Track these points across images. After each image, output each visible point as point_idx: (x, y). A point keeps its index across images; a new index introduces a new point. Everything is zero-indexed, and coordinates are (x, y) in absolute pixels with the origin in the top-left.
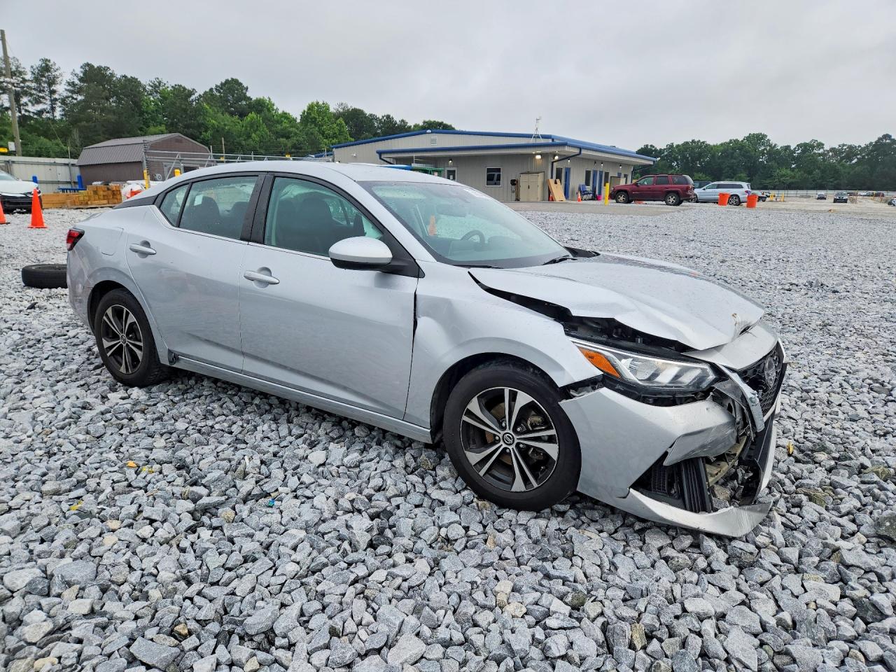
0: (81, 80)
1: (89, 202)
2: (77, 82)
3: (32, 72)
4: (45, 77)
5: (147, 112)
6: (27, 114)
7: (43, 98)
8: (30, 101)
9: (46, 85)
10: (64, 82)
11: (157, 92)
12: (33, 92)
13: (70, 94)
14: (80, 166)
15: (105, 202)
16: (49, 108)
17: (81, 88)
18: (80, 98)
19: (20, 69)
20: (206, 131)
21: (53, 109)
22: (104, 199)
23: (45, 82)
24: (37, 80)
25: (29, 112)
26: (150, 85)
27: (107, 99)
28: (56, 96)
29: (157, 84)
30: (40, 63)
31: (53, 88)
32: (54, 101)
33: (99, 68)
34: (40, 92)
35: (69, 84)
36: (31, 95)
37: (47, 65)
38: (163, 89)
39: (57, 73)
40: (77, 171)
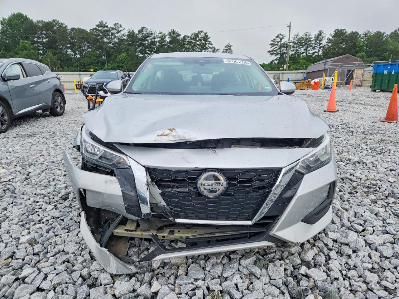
0: (333, 37)
1: (300, 88)
2: (331, 38)
3: (314, 37)
4: (319, 38)
5: (358, 47)
6: (309, 54)
7: (316, 47)
8: (311, 49)
9: (318, 41)
10: (326, 39)
11: (366, 37)
12: (314, 45)
13: (327, 44)
14: (307, 73)
15: (306, 87)
16: (318, 51)
17: (332, 41)
18: (330, 44)
19: (310, 37)
20: (386, 52)
21: (319, 51)
22: (306, 86)
23: (318, 40)
24: (315, 40)
25: (310, 53)
26: (363, 34)
27: (341, 43)
28: (322, 45)
29: (367, 33)
30: (318, 33)
31: (321, 42)
32: (320, 48)
33: (341, 30)
34: (316, 45)
35: (328, 39)
36: (312, 46)
37: (321, 33)
38: (369, 35)
39: (324, 36)
40: (305, 75)
